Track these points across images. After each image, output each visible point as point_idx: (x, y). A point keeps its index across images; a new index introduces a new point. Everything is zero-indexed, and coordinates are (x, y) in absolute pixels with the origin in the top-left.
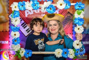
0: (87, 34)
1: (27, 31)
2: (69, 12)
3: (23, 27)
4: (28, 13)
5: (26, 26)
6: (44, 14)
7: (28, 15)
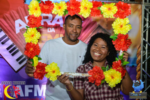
0: (133, 66)
1: (17, 60)
2: (99, 27)
3: (10, 52)
4: (20, 25)
5: (17, 51)
6: (53, 29)
7: (20, 30)
